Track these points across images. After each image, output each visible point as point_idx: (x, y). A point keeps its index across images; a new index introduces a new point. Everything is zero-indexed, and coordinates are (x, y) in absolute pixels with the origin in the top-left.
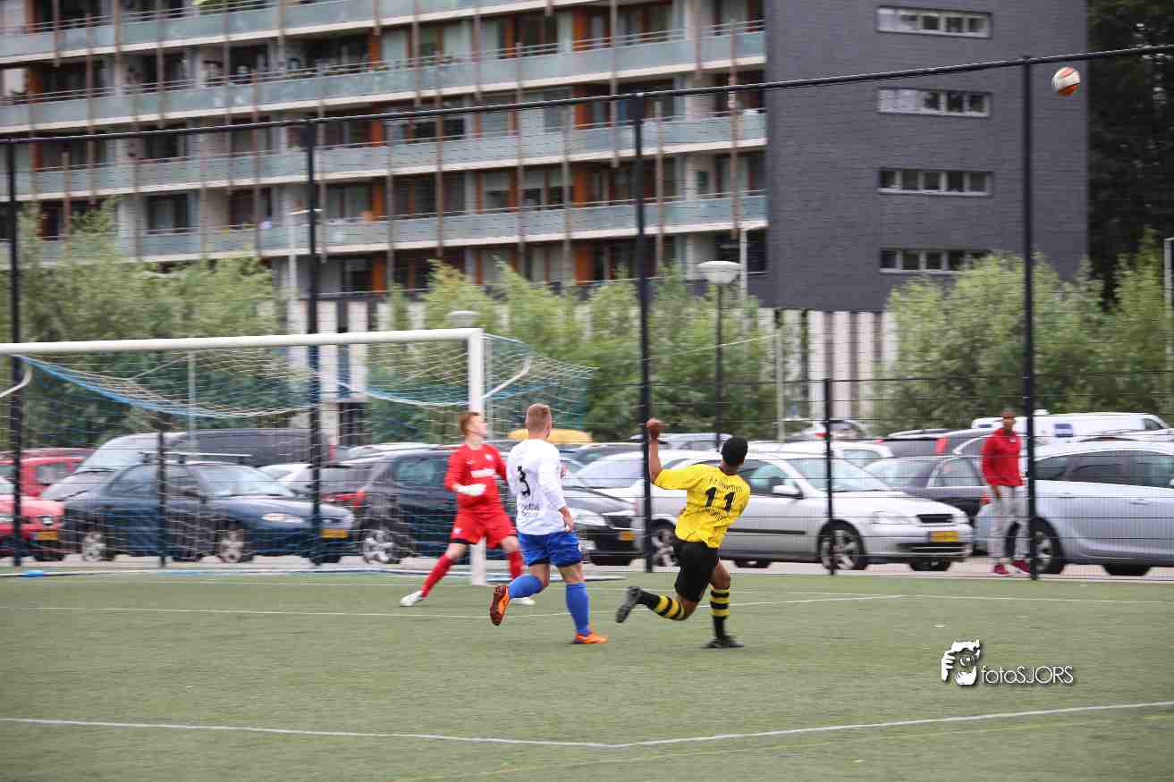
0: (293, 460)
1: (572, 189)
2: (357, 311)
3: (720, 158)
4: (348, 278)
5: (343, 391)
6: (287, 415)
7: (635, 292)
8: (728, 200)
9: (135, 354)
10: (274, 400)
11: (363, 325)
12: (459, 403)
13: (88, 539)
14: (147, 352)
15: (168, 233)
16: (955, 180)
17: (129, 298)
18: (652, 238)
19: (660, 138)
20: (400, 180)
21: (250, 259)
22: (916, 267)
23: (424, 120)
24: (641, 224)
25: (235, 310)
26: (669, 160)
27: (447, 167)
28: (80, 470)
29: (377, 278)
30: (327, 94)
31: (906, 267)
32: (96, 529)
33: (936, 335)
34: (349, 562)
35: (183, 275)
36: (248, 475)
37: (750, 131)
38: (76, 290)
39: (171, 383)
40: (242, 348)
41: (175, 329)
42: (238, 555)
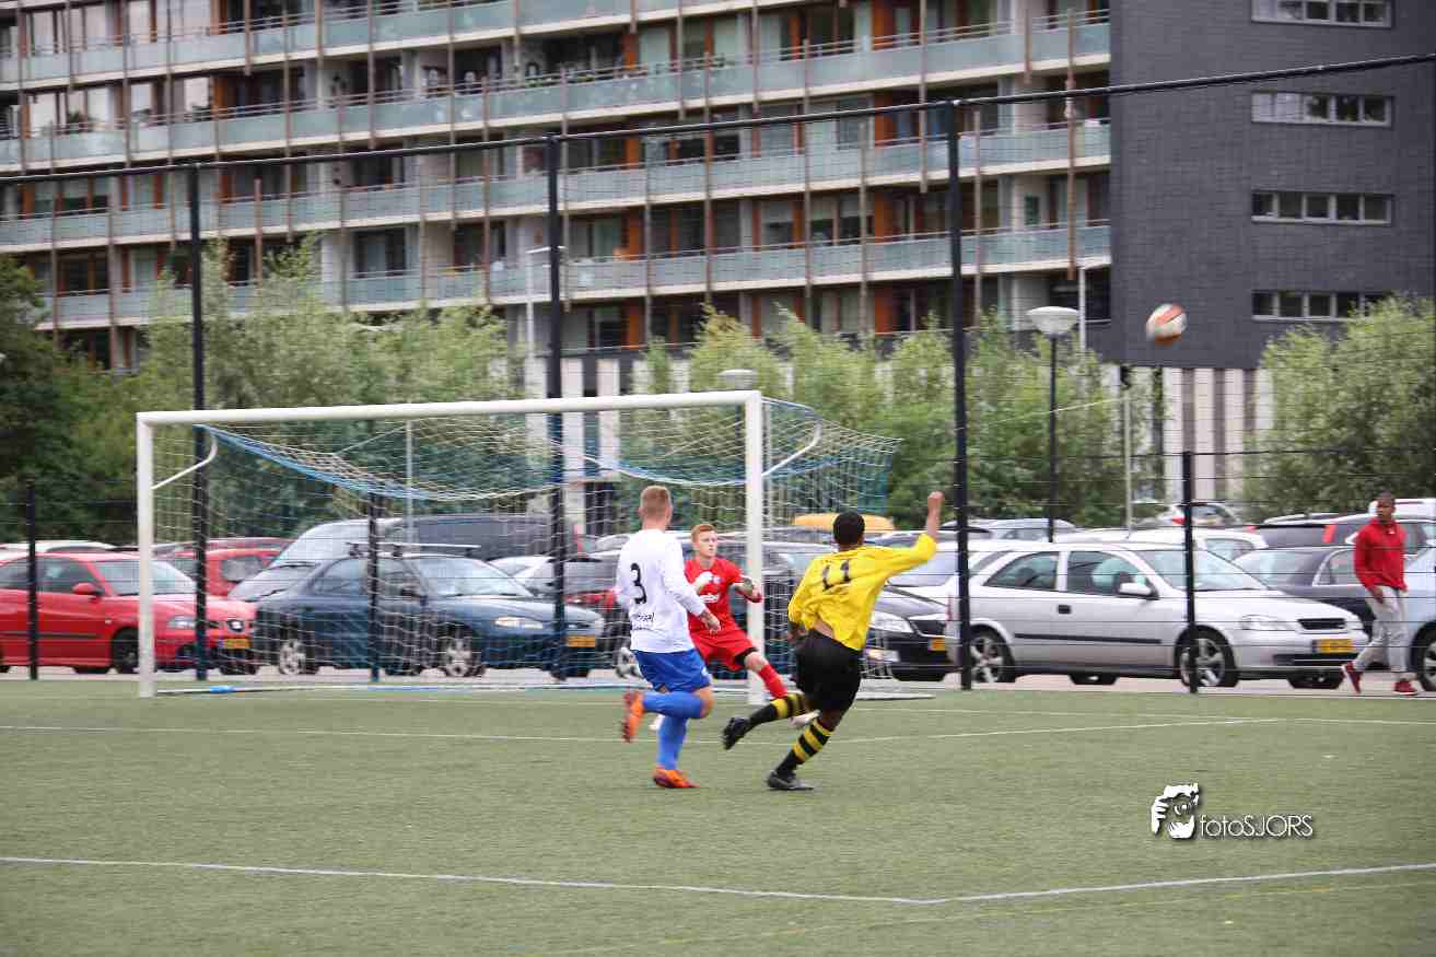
0: (531, 553)
1: (870, 219)
2: (609, 371)
3: (1054, 180)
4: (597, 331)
5: (591, 468)
6: (522, 497)
7: (949, 346)
8: (1063, 232)
9: (341, 425)
10: (506, 480)
11: (616, 389)
12: (732, 482)
13: (286, 648)
14: (355, 421)
15: (379, 277)
16: (1348, 206)
17: (335, 356)
18: (970, 280)
19: (980, 157)
20: (661, 211)
21: (480, 308)
22: (1299, 314)
23: (689, 137)
24: (956, 263)
25: (462, 369)
26: (991, 184)
27: (718, 194)
28: (274, 565)
29: (631, 331)
30: (572, 106)
31: (1284, 313)
32: (295, 636)
33: (1324, 397)
34: (598, 677)
35: (398, 327)
36: (476, 570)
37: (1092, 146)
38: (270, 347)
39: (383, 458)
40: (469, 415)
41: (391, 393)
42: (464, 668)
